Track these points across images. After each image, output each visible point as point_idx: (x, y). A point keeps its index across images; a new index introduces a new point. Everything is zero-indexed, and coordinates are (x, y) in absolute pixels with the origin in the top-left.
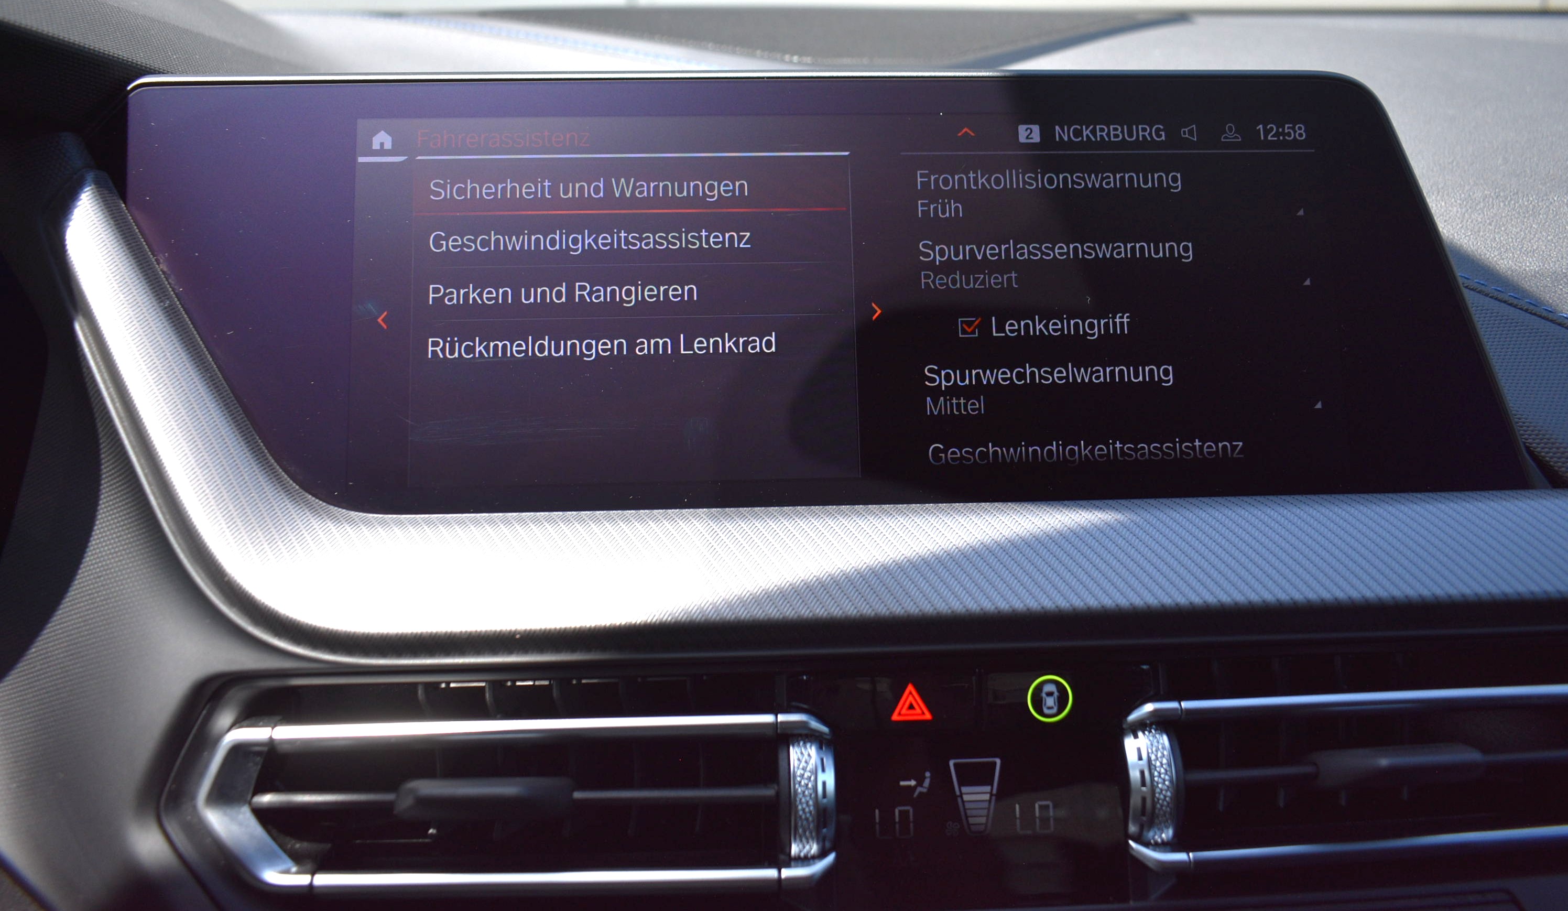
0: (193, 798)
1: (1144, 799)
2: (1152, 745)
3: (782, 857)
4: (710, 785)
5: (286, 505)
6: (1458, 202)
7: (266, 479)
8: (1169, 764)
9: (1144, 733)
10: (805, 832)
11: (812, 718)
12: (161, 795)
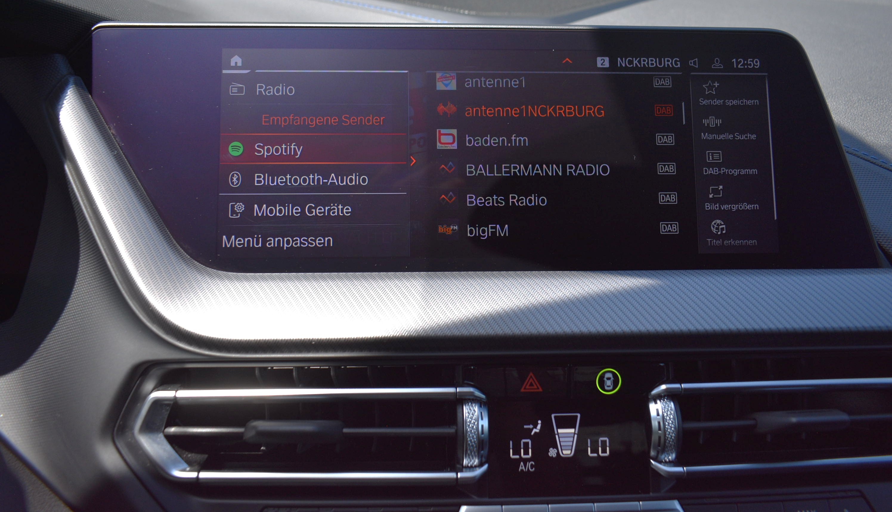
0: (132, 429)
1: (660, 438)
2: (665, 408)
3: (458, 466)
4: (417, 425)
5: (183, 267)
6: (844, 102)
7: (172, 253)
8: (674, 419)
9: (660, 401)
10: (471, 452)
11: (476, 390)
12: (114, 427)
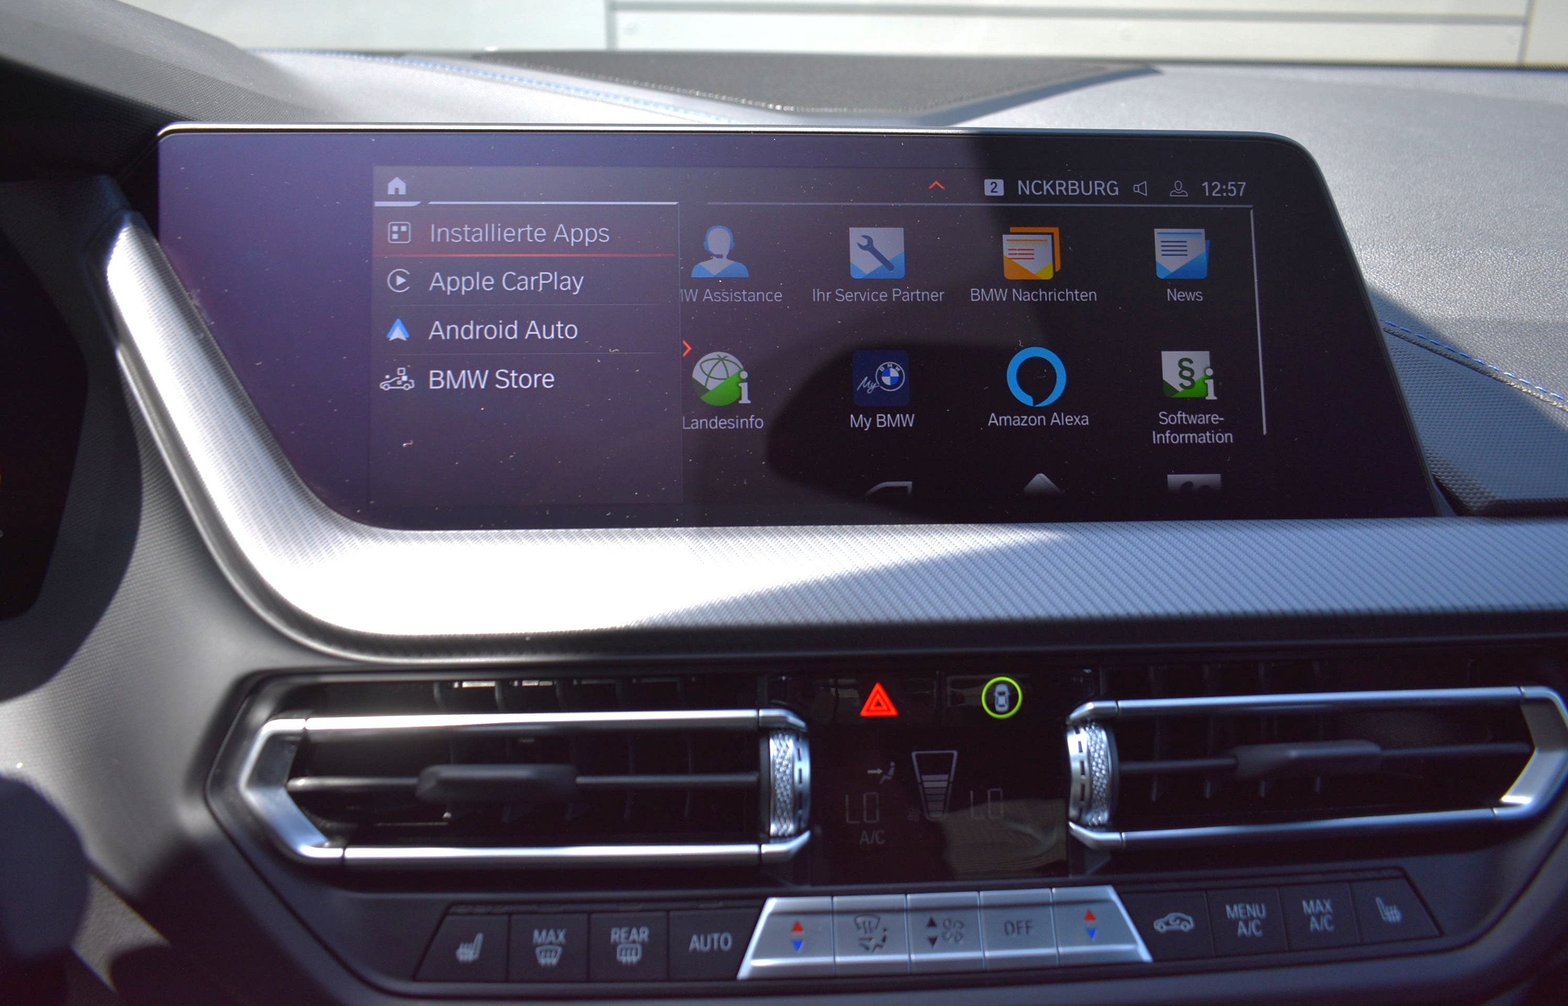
0: (235, 781)
1: (1083, 787)
2: (1091, 739)
3: (762, 836)
4: (697, 771)
5: (315, 521)
8: (1106, 756)
9: (1085, 729)
10: (782, 813)
11: (790, 713)
12: (207, 777)
